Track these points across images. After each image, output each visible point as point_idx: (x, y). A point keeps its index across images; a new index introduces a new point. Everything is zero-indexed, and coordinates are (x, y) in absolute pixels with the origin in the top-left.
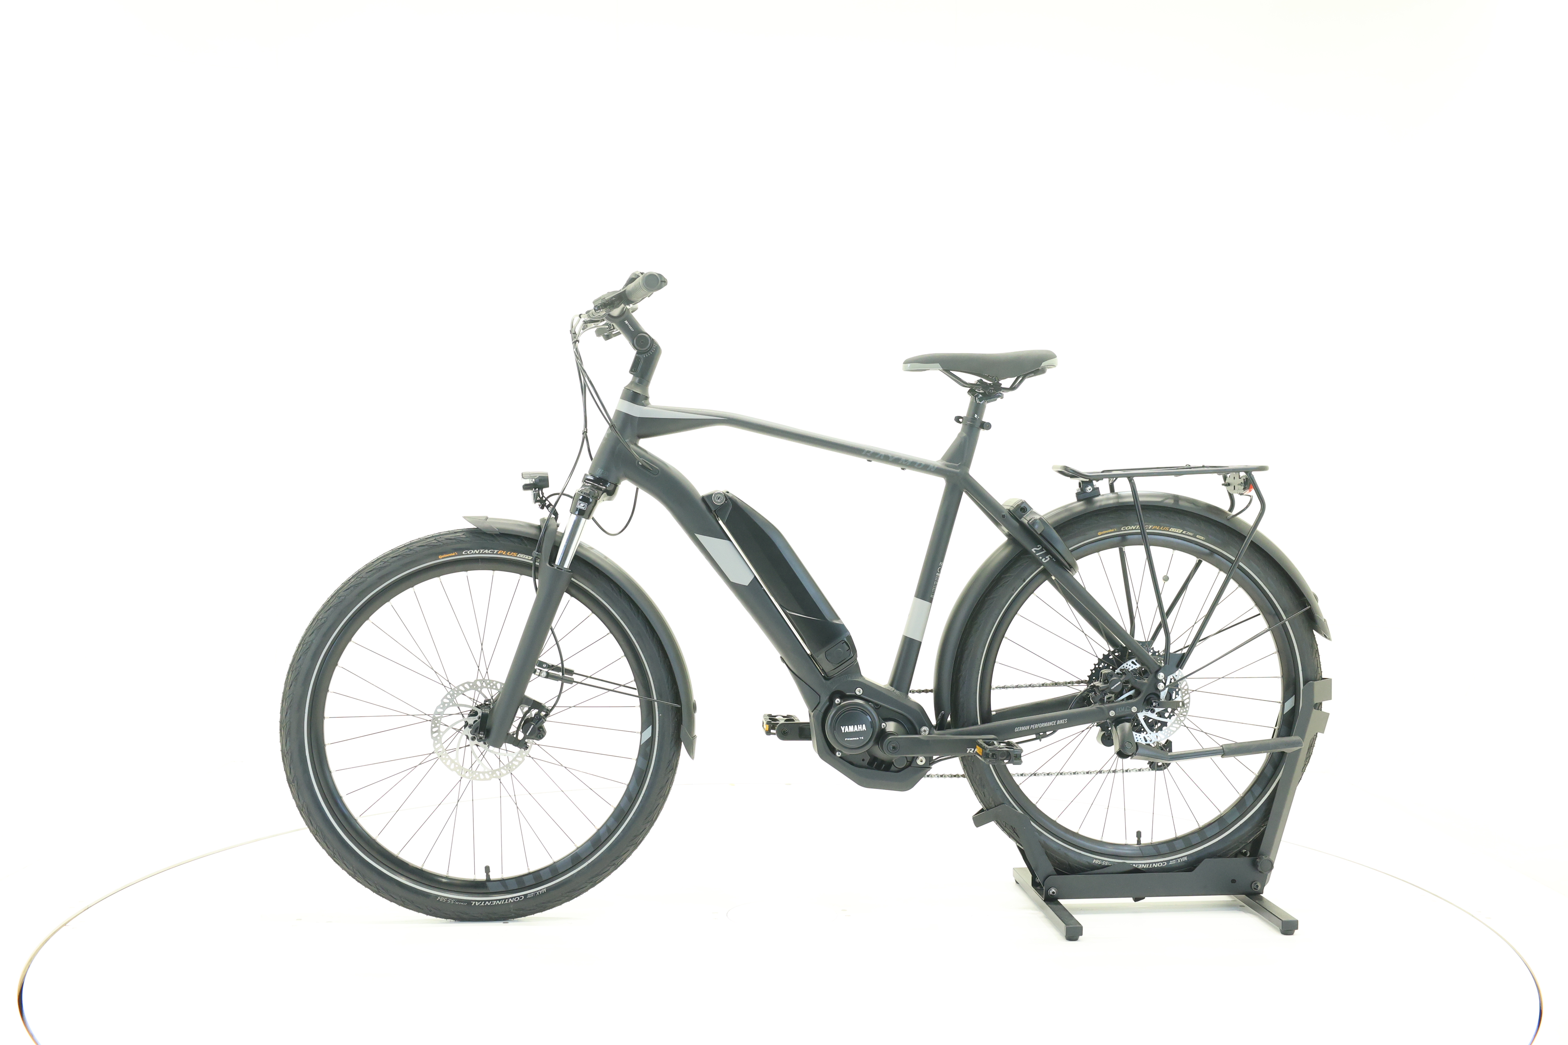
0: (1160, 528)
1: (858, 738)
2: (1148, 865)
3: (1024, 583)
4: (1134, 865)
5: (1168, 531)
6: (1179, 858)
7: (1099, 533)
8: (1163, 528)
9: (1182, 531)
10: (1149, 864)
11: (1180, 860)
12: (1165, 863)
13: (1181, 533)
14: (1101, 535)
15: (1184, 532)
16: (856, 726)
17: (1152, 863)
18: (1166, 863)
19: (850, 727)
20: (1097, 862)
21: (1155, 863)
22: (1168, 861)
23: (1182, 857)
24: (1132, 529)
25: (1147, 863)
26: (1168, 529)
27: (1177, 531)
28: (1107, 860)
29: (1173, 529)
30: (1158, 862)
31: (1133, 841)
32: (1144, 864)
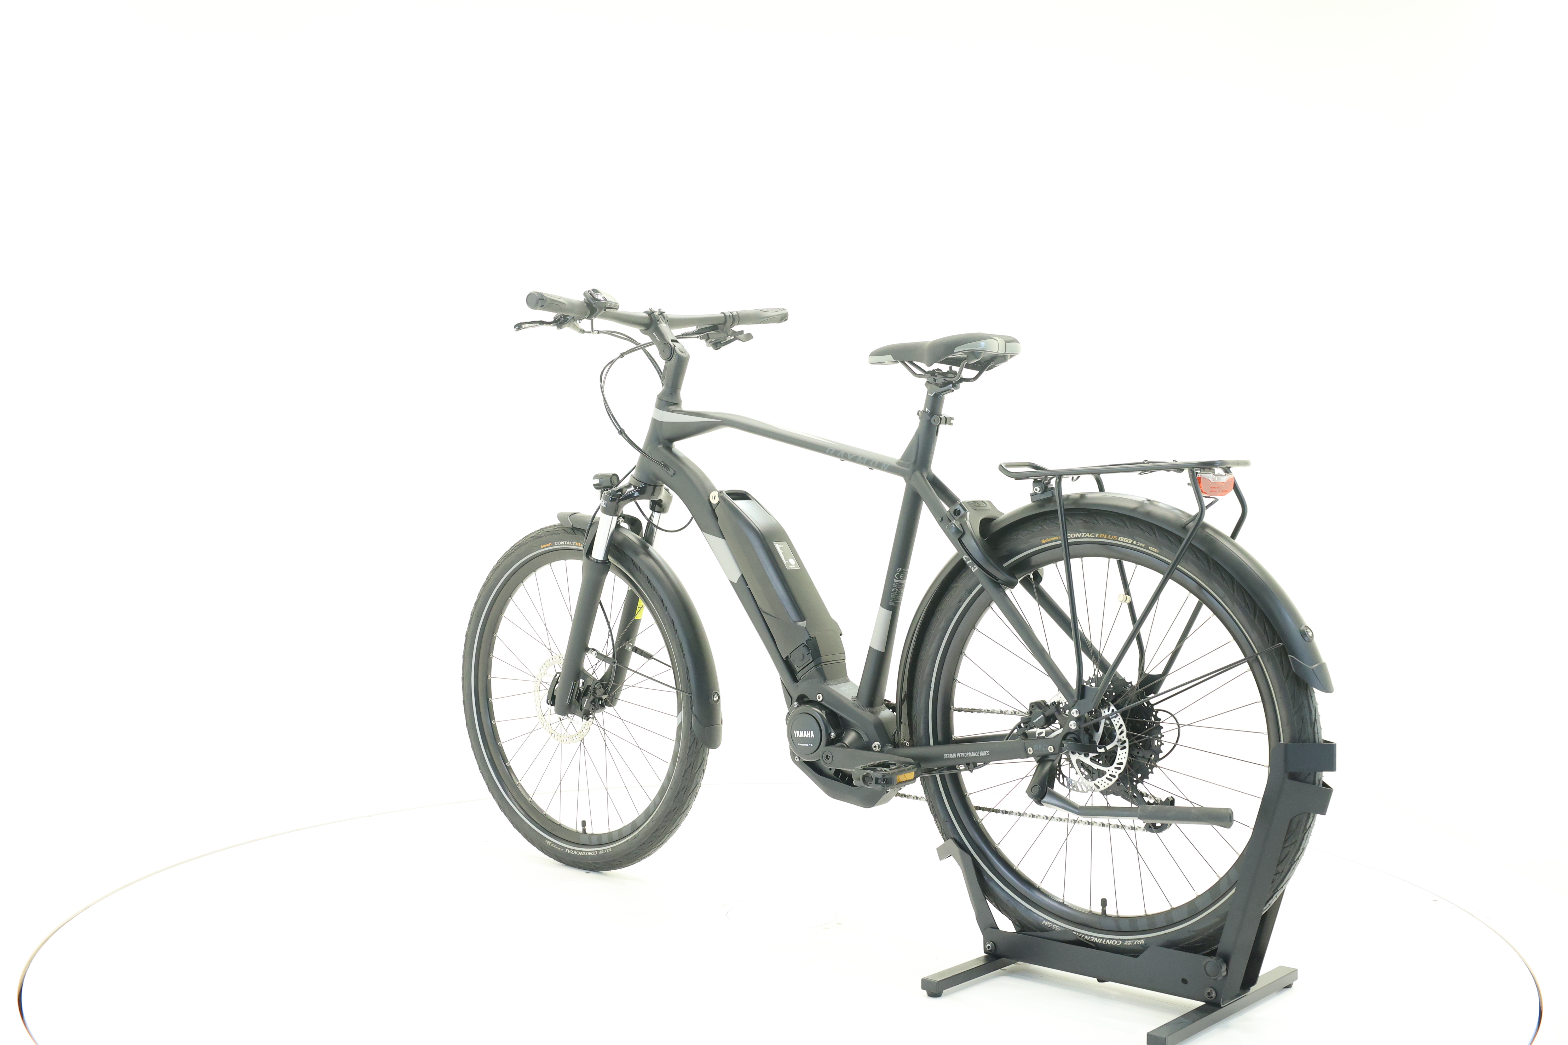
0: (1107, 536)
1: (808, 745)
2: (1101, 940)
3: (972, 595)
4: (1086, 937)
5: (1117, 540)
6: (1136, 939)
7: (1043, 541)
8: (1111, 537)
9: (1132, 540)
10: (1103, 938)
11: (1137, 942)
12: (1119, 942)
13: (1132, 544)
14: (1047, 543)
15: (1134, 542)
16: (805, 732)
17: (1107, 939)
18: (1121, 942)
19: (800, 731)
20: (1046, 924)
21: (1110, 939)
22: (1123, 941)
23: (1139, 939)
24: (1078, 538)
25: (1101, 938)
26: (1116, 539)
27: (1127, 541)
28: (1058, 925)
29: (1121, 539)
30: (1113, 939)
31: (1098, 909)
32: (1098, 938)
